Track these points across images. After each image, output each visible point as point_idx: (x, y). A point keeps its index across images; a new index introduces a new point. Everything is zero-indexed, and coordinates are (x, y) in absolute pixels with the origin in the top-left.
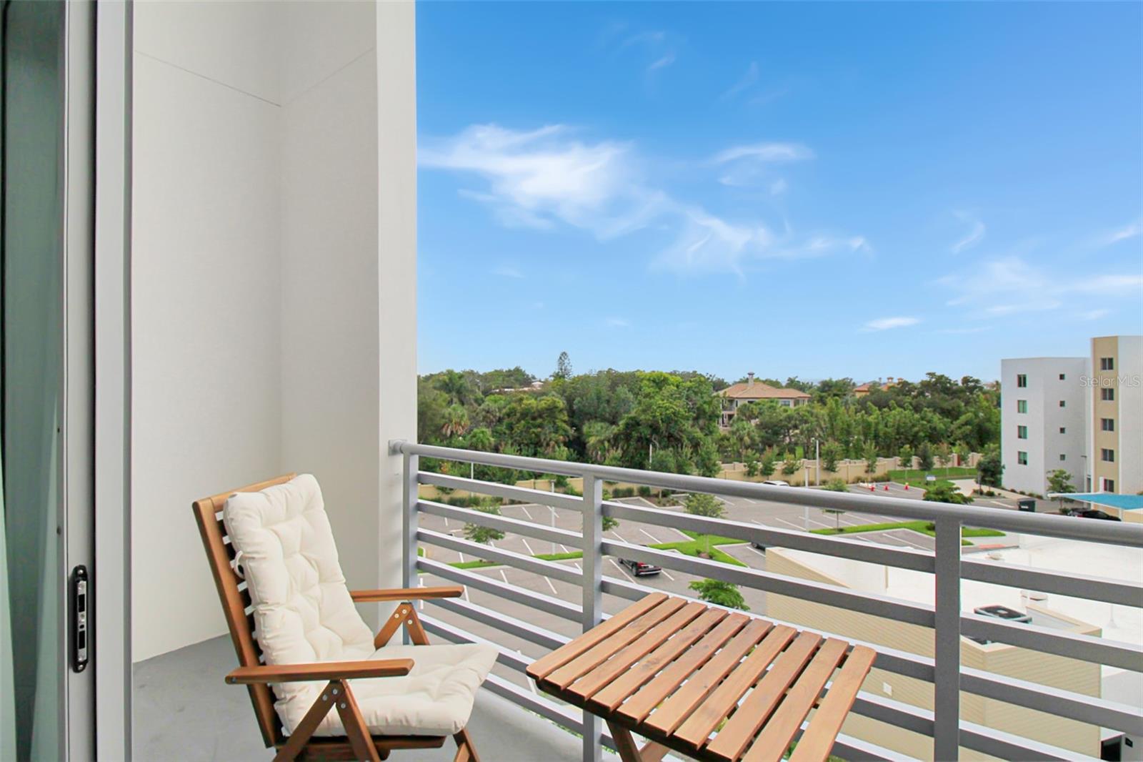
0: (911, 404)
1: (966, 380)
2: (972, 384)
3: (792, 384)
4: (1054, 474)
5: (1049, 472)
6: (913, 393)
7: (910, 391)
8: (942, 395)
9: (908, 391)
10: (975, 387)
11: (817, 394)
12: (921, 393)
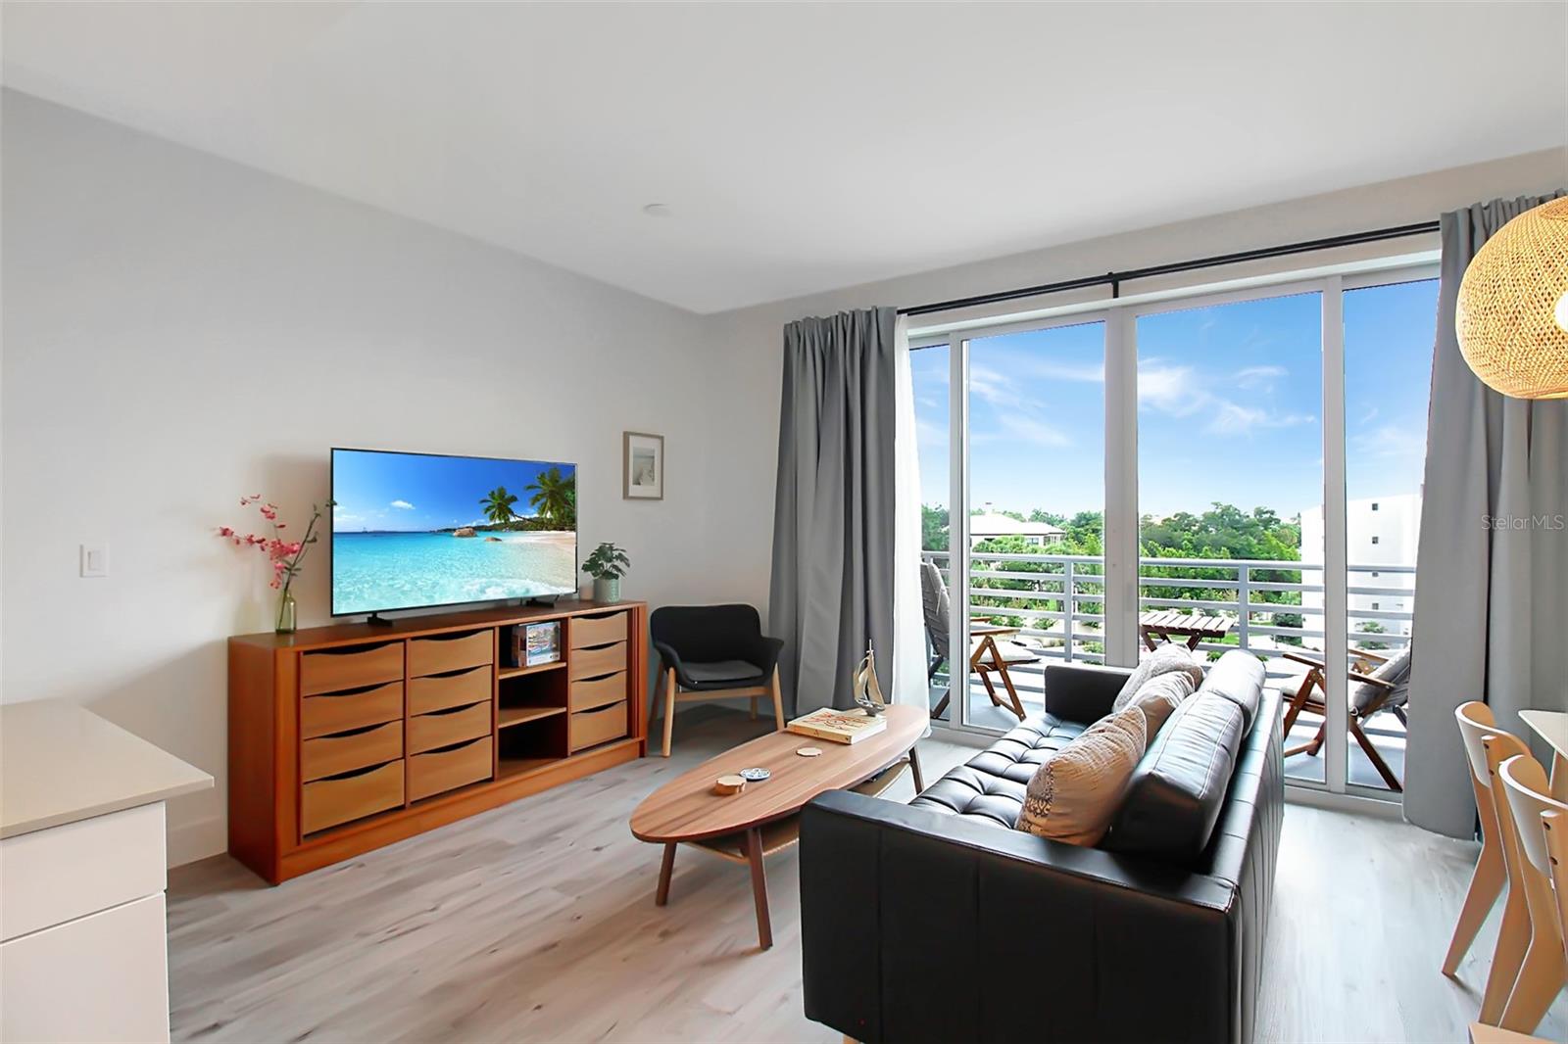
0: (1190, 541)
1: (1259, 512)
2: (1268, 515)
3: (1038, 517)
4: (1364, 626)
5: (1359, 624)
6: (1193, 528)
7: (1190, 525)
8: (1230, 530)
9: (1186, 525)
10: (1270, 520)
11: (1071, 529)
12: (1204, 528)
